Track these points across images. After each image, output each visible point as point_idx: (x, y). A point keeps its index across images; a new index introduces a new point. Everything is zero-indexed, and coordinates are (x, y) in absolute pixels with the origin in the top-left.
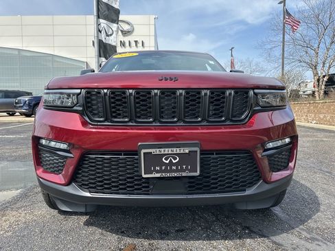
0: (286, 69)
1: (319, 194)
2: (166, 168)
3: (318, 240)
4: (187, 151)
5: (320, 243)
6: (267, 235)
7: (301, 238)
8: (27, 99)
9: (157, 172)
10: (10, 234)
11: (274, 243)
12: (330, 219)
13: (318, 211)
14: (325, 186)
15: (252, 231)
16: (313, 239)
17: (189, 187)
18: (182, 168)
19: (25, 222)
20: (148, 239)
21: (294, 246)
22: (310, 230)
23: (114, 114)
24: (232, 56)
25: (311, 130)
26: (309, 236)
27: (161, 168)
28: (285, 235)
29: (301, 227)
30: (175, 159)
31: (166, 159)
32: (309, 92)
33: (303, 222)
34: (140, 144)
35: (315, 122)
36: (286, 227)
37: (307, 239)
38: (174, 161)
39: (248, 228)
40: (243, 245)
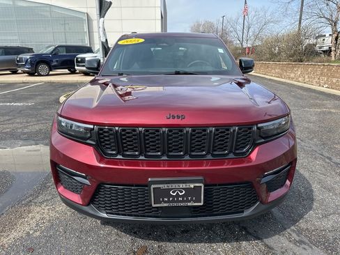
0: (303, 24)
1: (316, 187)
2: (173, 199)
3: (305, 243)
4: (192, 186)
5: (306, 247)
6: (260, 237)
7: (290, 241)
8: (28, 57)
9: (165, 202)
10: (38, 233)
11: (266, 246)
12: (320, 218)
13: (311, 208)
14: (322, 177)
15: (248, 233)
16: (301, 242)
17: (194, 211)
18: (187, 199)
19: (50, 220)
20: (157, 240)
21: (283, 250)
22: (299, 232)
23: (126, 149)
24: (246, 3)
25: (321, 97)
26: (297, 239)
27: (169, 199)
28: (277, 236)
29: (293, 228)
30: (181, 192)
31: (173, 192)
32: (325, 49)
33: (295, 222)
34: (150, 179)
35: (327, 86)
36: (279, 228)
37: (295, 242)
38: (180, 194)
39: (245, 229)
40: (239, 249)
